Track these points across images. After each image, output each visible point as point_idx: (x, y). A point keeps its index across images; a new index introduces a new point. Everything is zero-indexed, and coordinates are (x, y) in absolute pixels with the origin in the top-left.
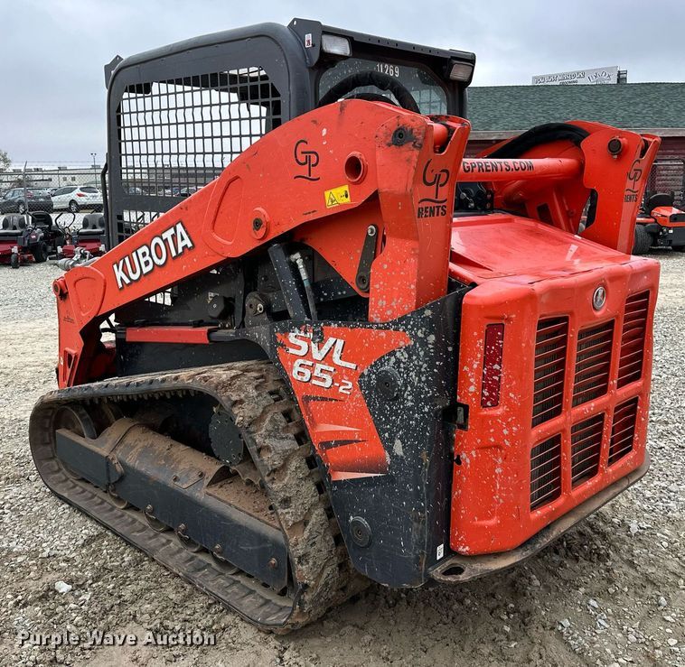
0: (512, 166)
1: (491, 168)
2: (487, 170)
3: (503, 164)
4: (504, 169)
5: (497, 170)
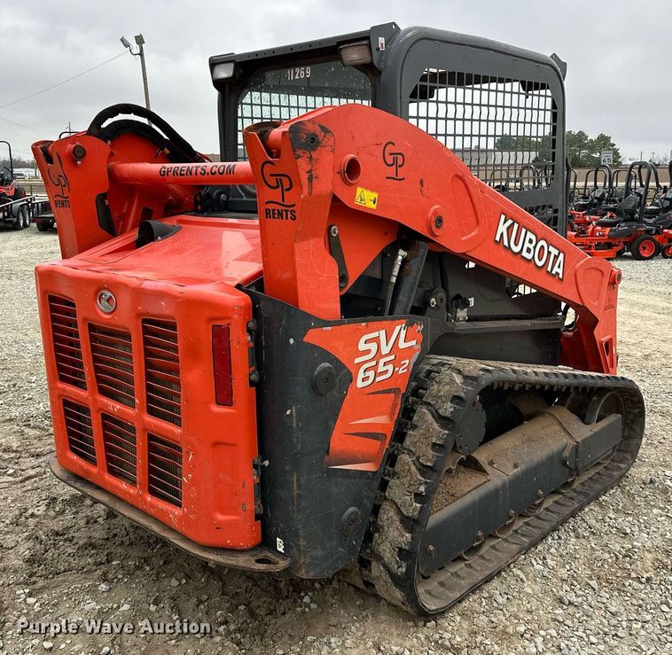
0: (208, 170)
1: (185, 172)
2: (181, 175)
3: (199, 169)
4: (198, 173)
5: (191, 174)
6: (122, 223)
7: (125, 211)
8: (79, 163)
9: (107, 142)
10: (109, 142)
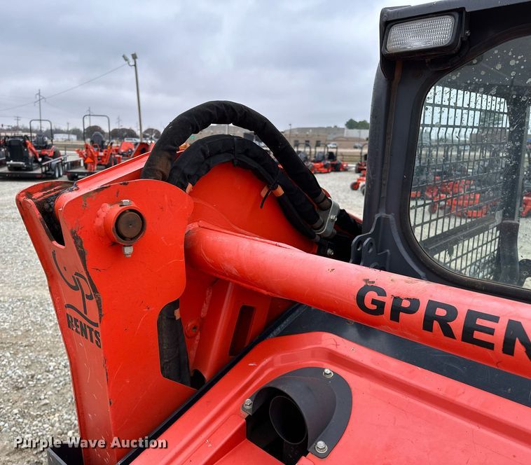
6: (198, 337)
7: (203, 313)
8: (128, 250)
9: (184, 188)
10: (190, 186)
